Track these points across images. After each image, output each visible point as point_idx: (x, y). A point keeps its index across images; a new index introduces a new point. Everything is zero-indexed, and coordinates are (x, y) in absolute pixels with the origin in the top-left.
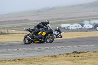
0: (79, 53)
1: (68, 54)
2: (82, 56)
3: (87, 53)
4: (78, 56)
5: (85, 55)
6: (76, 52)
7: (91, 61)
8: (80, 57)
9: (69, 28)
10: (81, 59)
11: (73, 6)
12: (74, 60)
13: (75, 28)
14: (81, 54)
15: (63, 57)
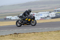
0: (18, 34)
1: (11, 35)
2: (19, 36)
3: (23, 34)
4: (17, 36)
5: (21, 35)
6: (16, 34)
7: (25, 38)
8: (18, 37)
9: (11, 18)
10: (19, 38)
11: (14, 5)
12: (15, 38)
13: (15, 19)
14: (19, 35)
15: (8, 37)
